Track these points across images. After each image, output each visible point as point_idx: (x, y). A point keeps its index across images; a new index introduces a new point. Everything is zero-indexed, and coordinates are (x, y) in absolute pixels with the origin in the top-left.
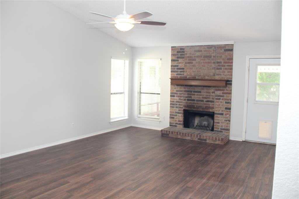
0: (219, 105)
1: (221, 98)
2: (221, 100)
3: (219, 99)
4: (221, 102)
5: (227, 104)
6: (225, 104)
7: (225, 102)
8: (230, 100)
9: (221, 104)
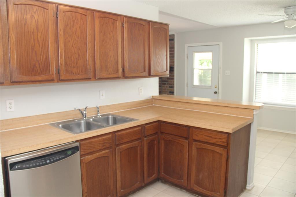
0: (165, 89)
1: (166, 83)
2: (166, 85)
3: (165, 84)
4: (166, 87)
5: (171, 88)
6: (169, 88)
7: (169, 87)
8: (172, 85)
9: (166, 88)
